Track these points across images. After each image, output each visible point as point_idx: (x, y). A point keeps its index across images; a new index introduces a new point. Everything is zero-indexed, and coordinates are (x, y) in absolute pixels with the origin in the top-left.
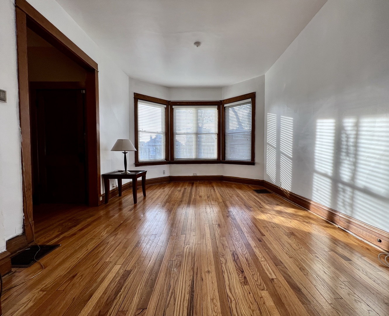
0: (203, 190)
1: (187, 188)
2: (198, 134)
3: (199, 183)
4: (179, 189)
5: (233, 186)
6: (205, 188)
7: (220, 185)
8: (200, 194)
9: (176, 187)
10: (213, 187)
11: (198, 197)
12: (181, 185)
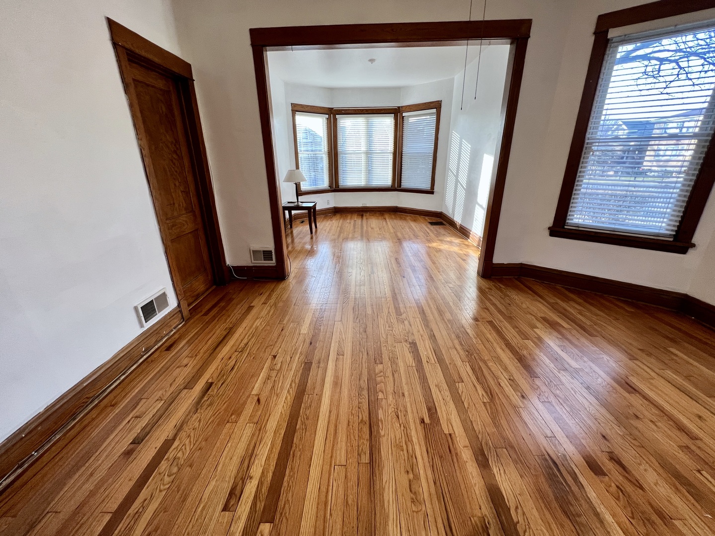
0: (374, 223)
1: (357, 221)
2: (369, 154)
3: (370, 215)
4: (348, 221)
5: (408, 218)
6: (377, 221)
7: (393, 217)
8: (372, 226)
9: (344, 219)
10: (385, 219)
11: (370, 229)
12: (349, 217)
